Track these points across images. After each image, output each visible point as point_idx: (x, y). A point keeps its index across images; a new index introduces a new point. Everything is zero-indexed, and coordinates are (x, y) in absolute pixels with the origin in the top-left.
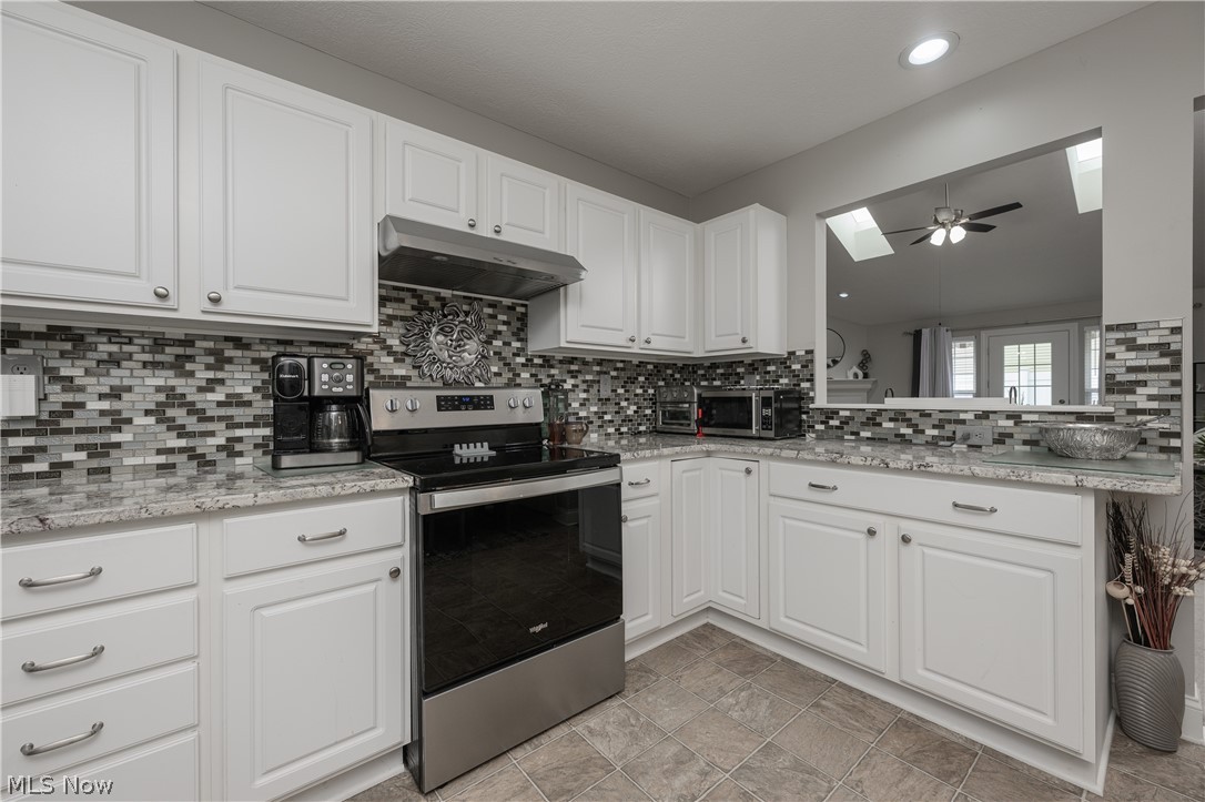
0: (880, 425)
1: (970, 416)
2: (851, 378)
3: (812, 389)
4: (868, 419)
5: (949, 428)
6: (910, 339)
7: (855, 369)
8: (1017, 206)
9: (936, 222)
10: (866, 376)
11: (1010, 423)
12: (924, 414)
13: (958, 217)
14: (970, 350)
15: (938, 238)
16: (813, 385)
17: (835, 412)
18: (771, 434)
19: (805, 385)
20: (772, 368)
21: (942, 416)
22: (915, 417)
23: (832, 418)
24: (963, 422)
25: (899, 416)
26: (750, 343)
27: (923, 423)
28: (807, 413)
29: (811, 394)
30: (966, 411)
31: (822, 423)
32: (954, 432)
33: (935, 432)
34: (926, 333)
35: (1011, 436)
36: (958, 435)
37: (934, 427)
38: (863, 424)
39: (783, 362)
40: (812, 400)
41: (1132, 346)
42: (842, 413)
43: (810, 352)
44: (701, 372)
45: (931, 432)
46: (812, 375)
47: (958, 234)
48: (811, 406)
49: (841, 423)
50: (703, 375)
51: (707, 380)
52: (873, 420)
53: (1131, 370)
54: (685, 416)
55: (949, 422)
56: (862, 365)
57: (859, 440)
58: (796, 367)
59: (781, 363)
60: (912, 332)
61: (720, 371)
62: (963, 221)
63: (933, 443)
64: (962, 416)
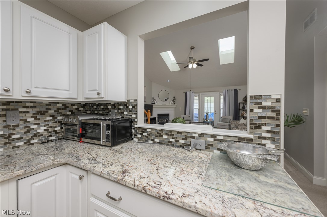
0: (162, 136)
1: (197, 135)
2: (171, 104)
3: (136, 118)
4: (158, 133)
5: (189, 140)
6: (185, 94)
7: (172, 102)
8: (208, 60)
9: (190, 62)
10: (174, 104)
11: (212, 139)
12: (179, 133)
13: (195, 61)
14: (197, 98)
15: (190, 66)
16: (136, 116)
17: (145, 129)
18: (110, 144)
19: (134, 116)
20: (121, 107)
21: (186, 134)
22: (176, 134)
23: (144, 132)
24: (194, 138)
25: (169, 133)
26: (102, 96)
27: (179, 137)
28: (134, 129)
29: (136, 120)
30: (195, 133)
31: (141, 134)
32: (190, 142)
33: (183, 142)
34: (188, 93)
35: (212, 145)
36: (192, 144)
37: (183, 139)
38: (156, 136)
39: (125, 104)
40: (136, 123)
41: (260, 106)
42: (148, 130)
43: (135, 101)
44: (95, 107)
45: (182, 141)
46: (136, 111)
47: (195, 66)
48: (136, 126)
49: (147, 134)
50: (96, 109)
51: (97, 111)
52: (159, 133)
53: (260, 118)
54: (74, 131)
55: (189, 137)
56: (173, 101)
57: (154, 143)
58: (130, 107)
59: (125, 105)
60: (185, 92)
61: (102, 107)
62: (196, 62)
63: (182, 146)
64: (194, 135)
